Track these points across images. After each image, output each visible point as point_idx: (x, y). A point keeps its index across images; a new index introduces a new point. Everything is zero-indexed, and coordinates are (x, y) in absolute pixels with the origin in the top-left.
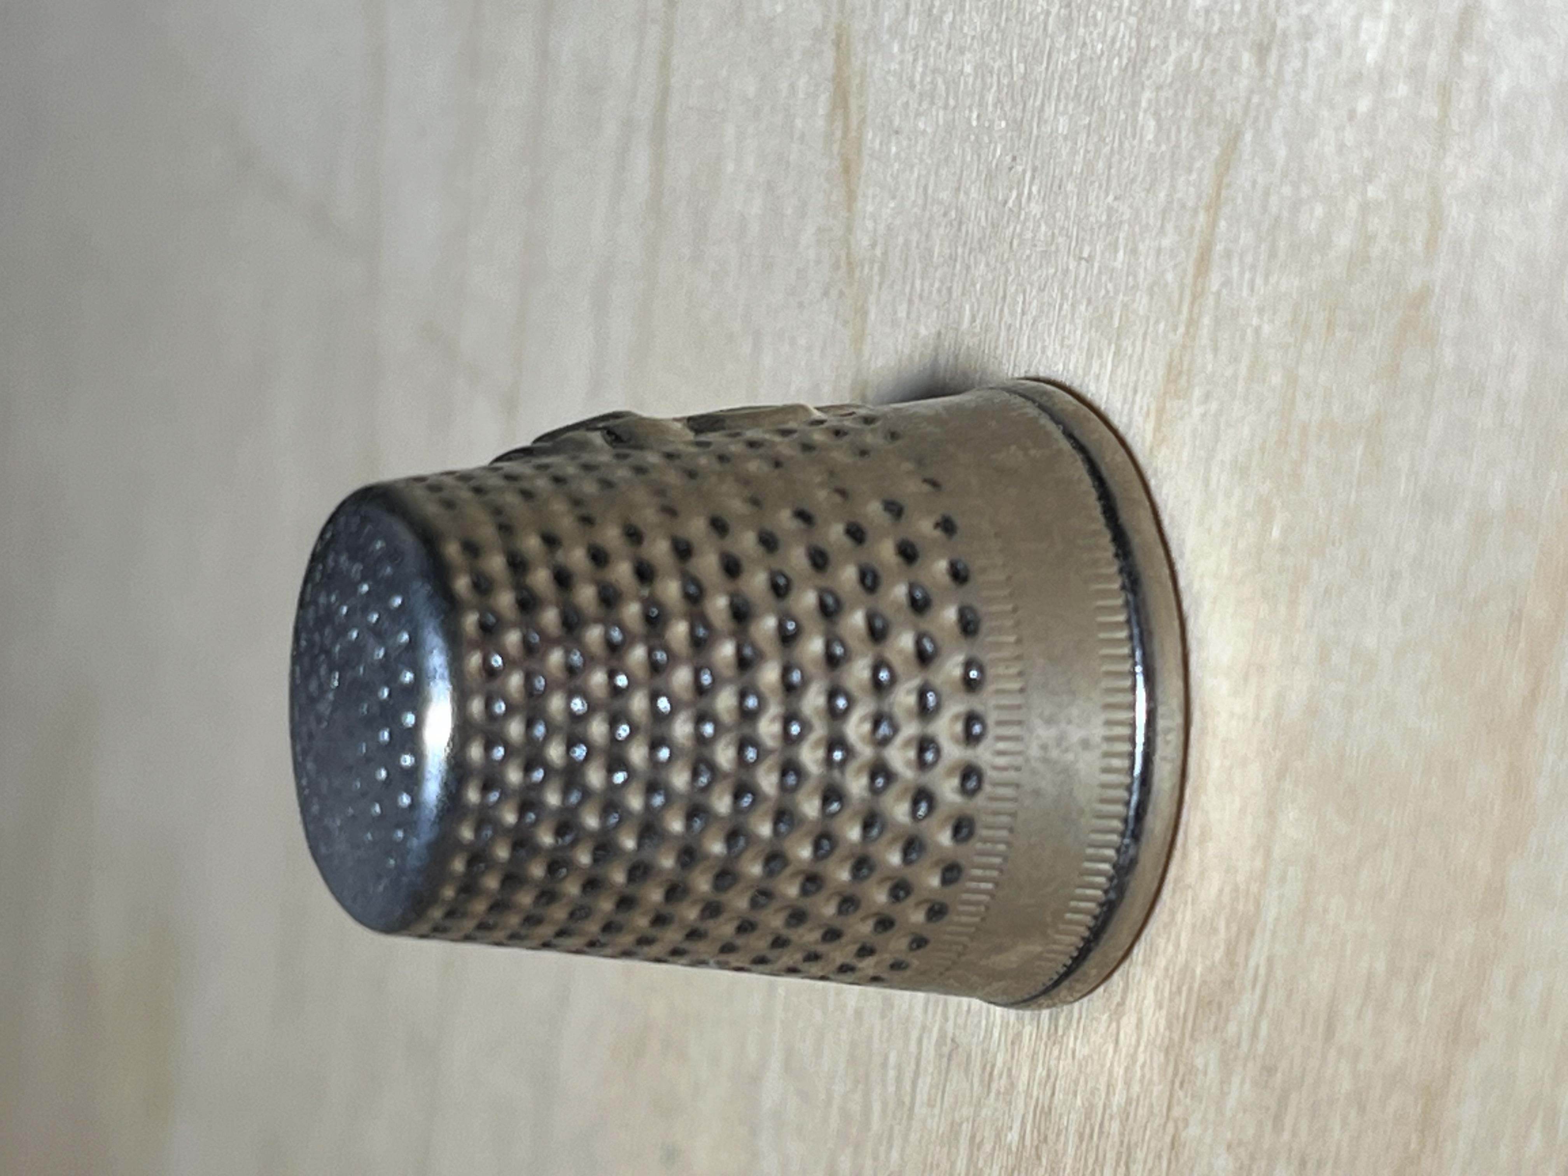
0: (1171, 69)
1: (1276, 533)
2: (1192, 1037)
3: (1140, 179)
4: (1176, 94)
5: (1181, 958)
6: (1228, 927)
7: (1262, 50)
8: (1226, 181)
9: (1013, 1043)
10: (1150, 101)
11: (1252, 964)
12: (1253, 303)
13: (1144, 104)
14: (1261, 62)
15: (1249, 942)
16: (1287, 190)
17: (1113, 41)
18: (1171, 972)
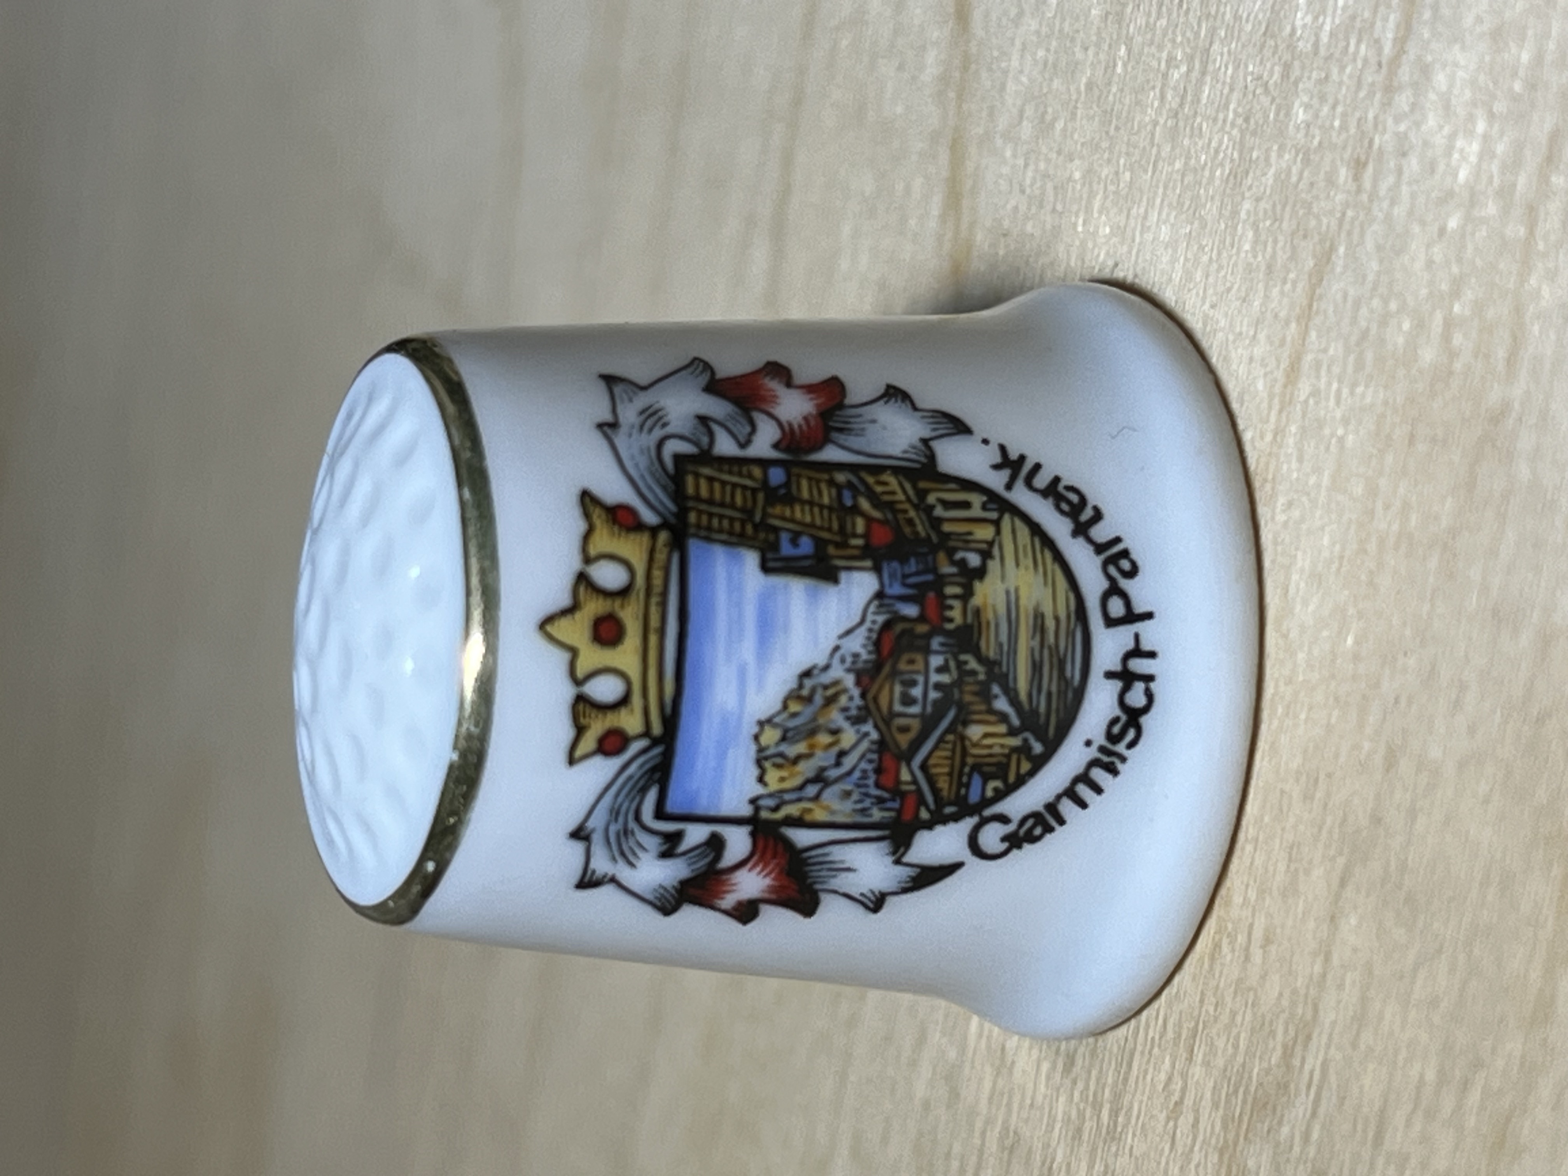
0: (1271, 182)
1: (1350, 641)
2: (1246, 1138)
3: (1236, 287)
4: (1274, 206)
5: (1240, 1059)
6: (1286, 1031)
7: (1358, 166)
8: (1318, 291)
9: (1073, 1138)
10: (1248, 212)
11: (1307, 1068)
12: (1338, 414)
13: (1243, 215)
14: (1357, 178)
15: (1306, 1046)
16: (1376, 303)
17: (1217, 152)
18: (1228, 1074)
